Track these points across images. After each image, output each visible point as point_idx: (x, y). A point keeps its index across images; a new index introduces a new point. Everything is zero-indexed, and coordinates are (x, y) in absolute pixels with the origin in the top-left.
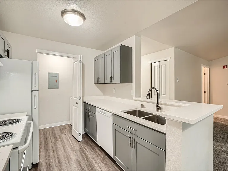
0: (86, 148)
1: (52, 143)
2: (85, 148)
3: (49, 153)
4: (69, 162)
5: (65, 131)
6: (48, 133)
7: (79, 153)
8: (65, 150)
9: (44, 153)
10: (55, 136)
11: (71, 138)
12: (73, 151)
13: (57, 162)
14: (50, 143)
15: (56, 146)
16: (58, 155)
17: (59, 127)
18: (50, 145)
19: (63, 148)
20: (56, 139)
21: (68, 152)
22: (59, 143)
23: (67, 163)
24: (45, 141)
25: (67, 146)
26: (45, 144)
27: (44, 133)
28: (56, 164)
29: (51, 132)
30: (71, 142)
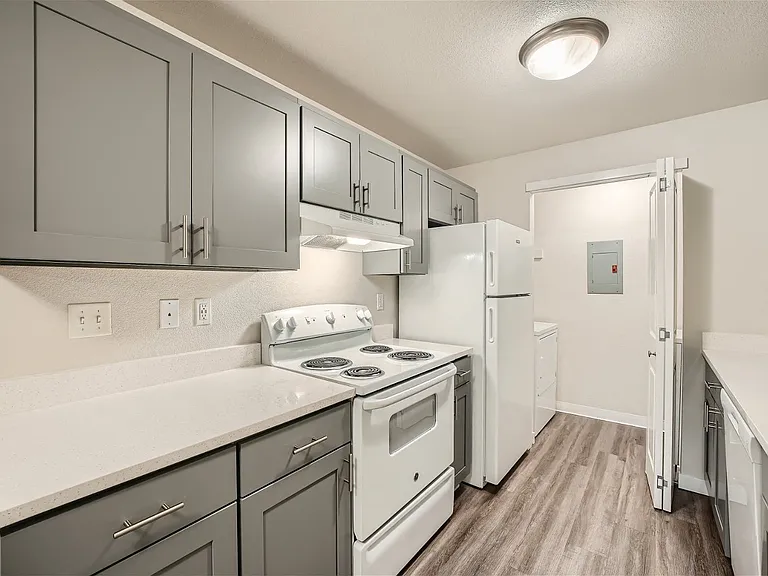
0: (670, 548)
1: (565, 461)
2: (662, 546)
3: (539, 482)
4: (570, 542)
5: (632, 452)
6: (577, 430)
7: (624, 542)
8: (584, 501)
9: (529, 474)
10: (587, 449)
11: (635, 482)
12: (610, 521)
13: (540, 518)
14: (561, 461)
15: (570, 475)
16: (557, 501)
17: (621, 427)
18: (558, 463)
19: (587, 494)
20: (583, 460)
21: (589, 514)
22: (584, 475)
23: (564, 539)
24: (552, 449)
25: (602, 496)
26: (547, 454)
27: (565, 426)
28: (532, 519)
29: (584, 432)
30: (623, 493)
